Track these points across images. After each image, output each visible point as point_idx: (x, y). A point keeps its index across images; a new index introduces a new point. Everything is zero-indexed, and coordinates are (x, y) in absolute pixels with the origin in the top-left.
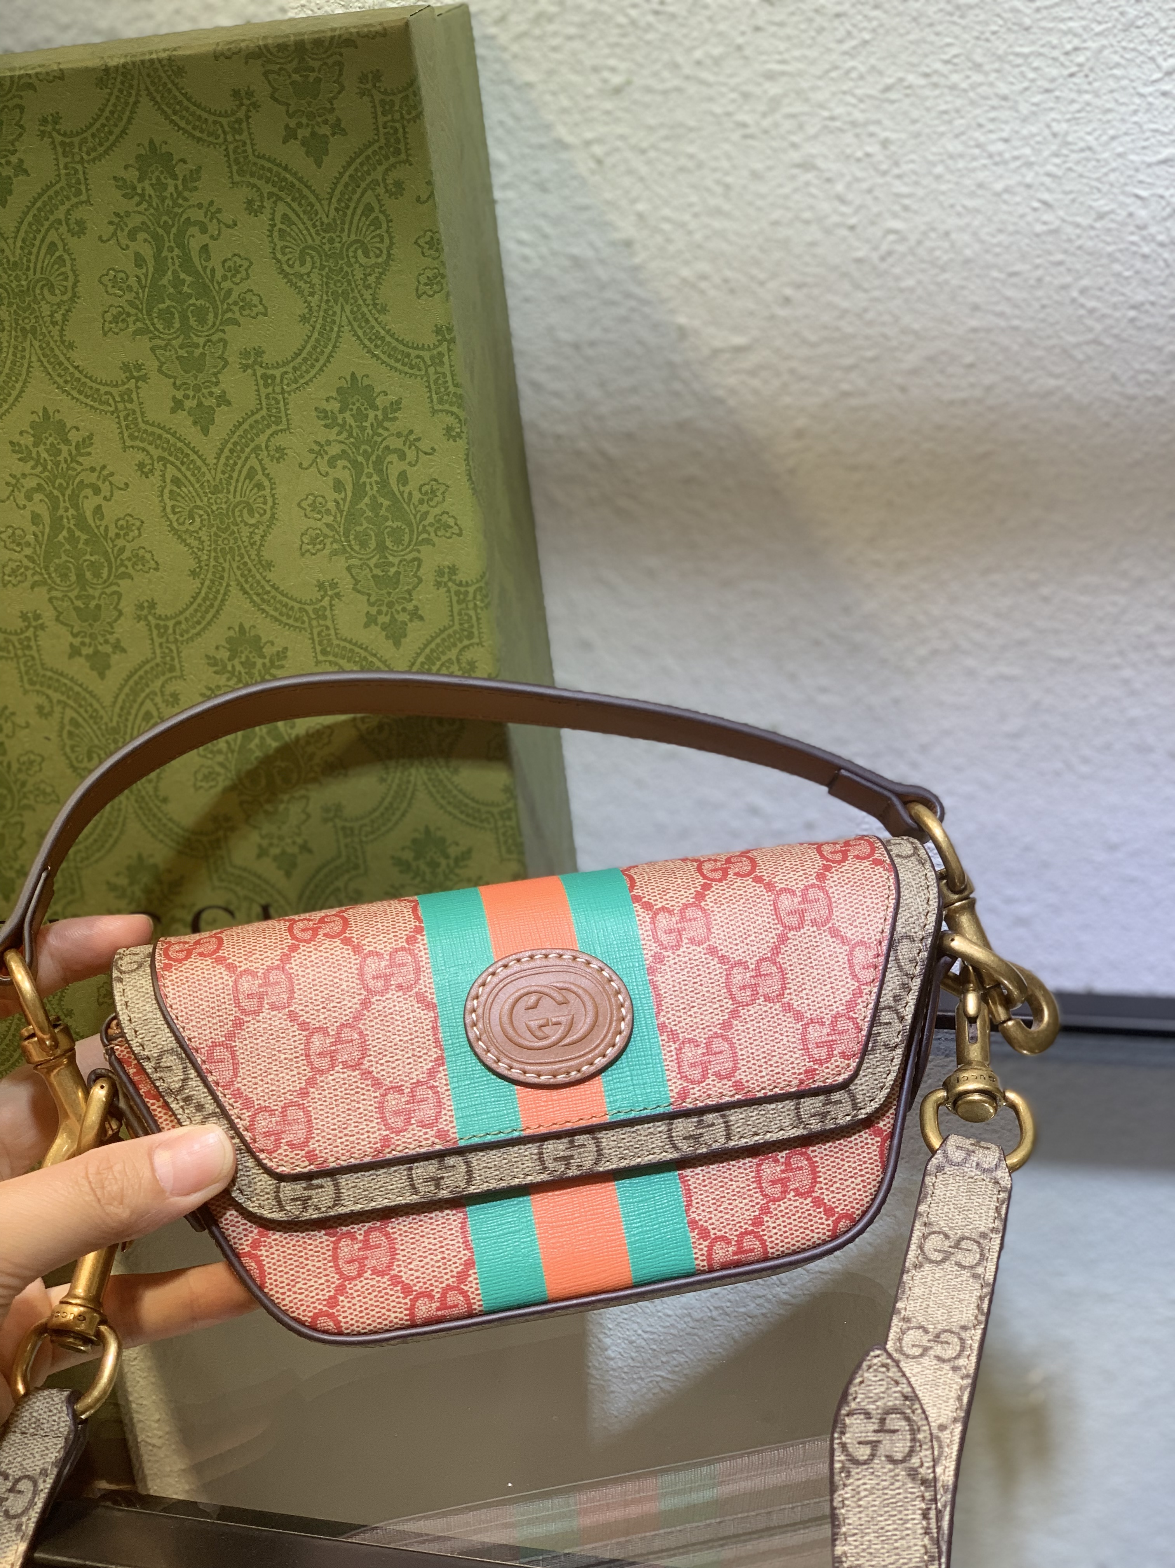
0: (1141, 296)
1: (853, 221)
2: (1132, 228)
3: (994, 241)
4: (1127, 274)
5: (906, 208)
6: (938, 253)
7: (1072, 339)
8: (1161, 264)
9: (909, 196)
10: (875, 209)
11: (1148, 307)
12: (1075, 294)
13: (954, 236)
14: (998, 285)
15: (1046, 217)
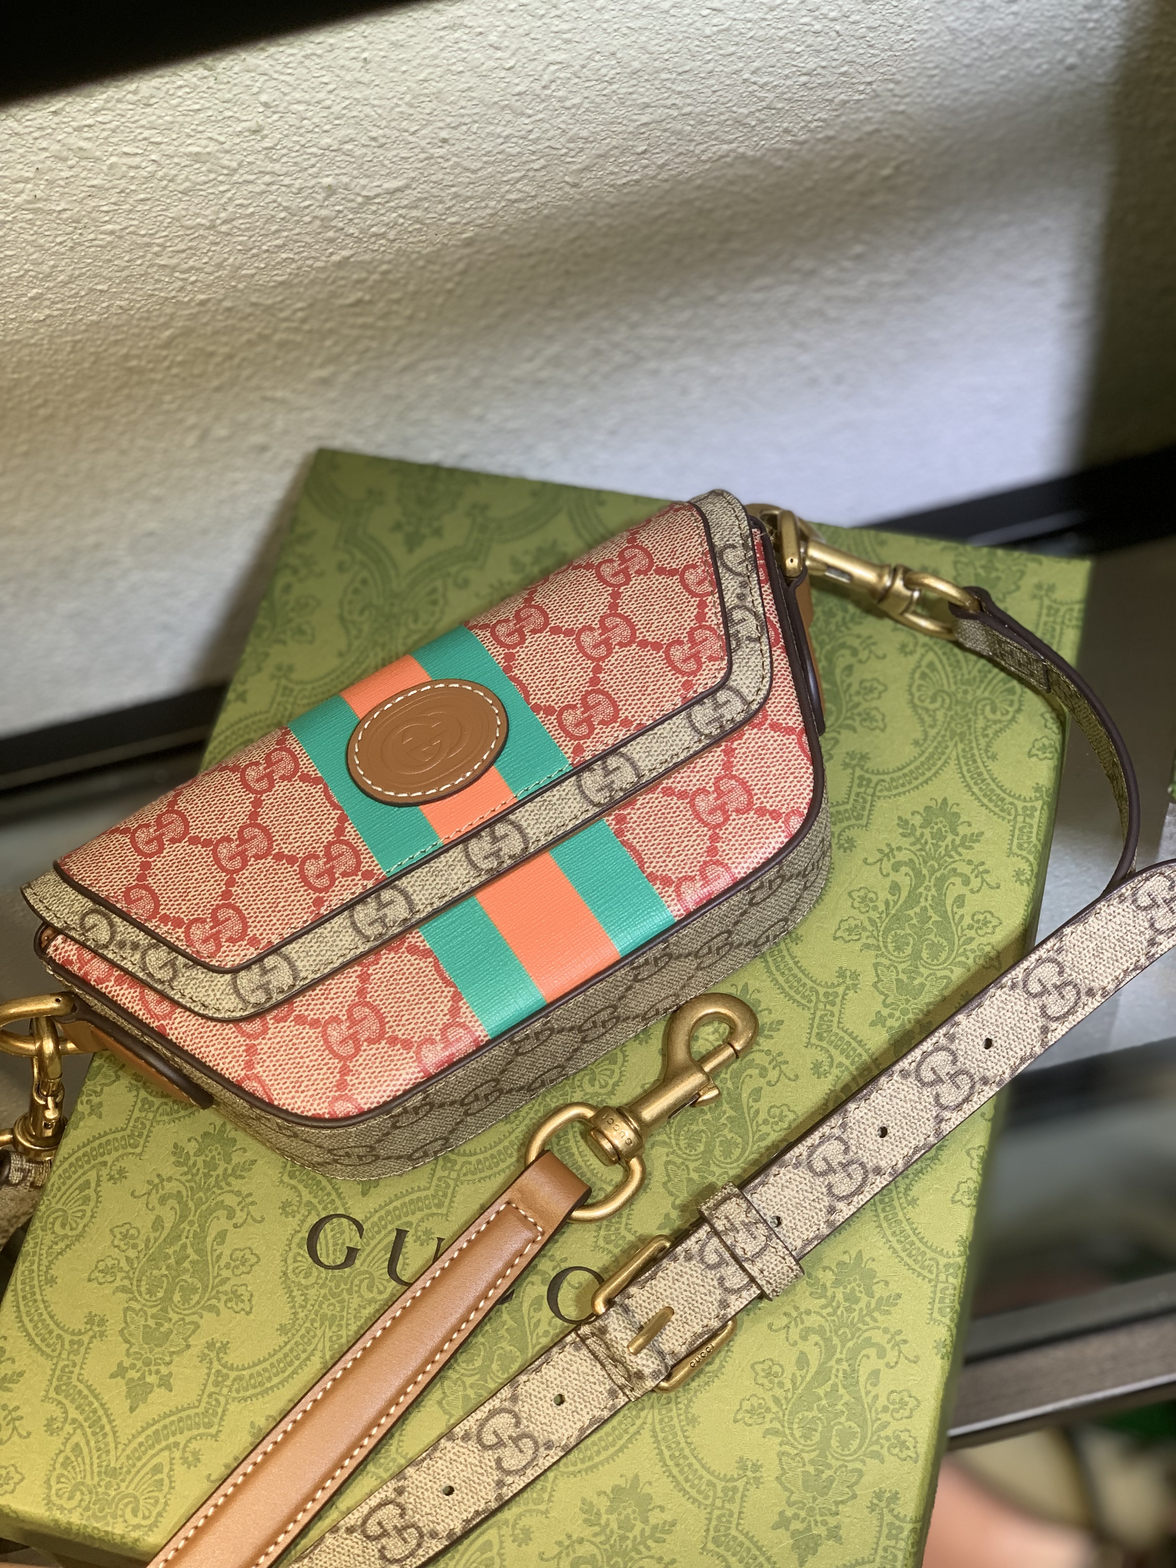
0: (812, 63)
1: (511, 63)
2: (804, 12)
3: (662, 49)
4: (798, 49)
5: (567, 41)
6: (603, 71)
7: (745, 111)
8: (833, 34)
9: (569, 31)
10: (536, 48)
11: (819, 70)
12: (746, 76)
13: (619, 55)
14: (669, 85)
15: (715, 21)
